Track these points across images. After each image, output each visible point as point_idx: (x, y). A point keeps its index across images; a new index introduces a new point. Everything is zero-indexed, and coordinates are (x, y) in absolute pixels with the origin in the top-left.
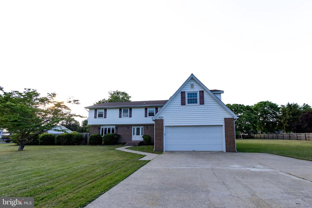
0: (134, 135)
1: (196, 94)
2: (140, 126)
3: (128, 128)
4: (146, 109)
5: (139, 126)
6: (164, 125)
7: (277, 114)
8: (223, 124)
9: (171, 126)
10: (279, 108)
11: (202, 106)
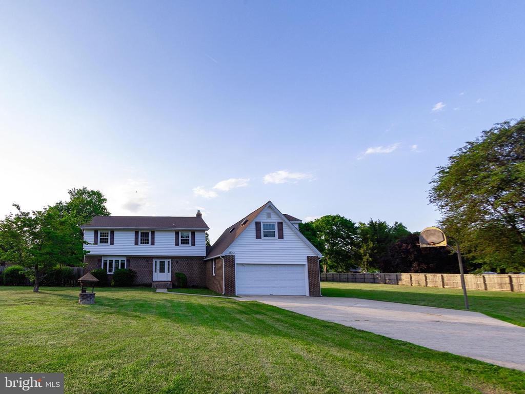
0: (156, 272)
1: (274, 225)
2: (166, 258)
3: (147, 261)
4: (177, 233)
5: (164, 258)
6: (236, 262)
7: (353, 238)
8: (306, 263)
9: (243, 264)
10: (357, 228)
11: (281, 241)
